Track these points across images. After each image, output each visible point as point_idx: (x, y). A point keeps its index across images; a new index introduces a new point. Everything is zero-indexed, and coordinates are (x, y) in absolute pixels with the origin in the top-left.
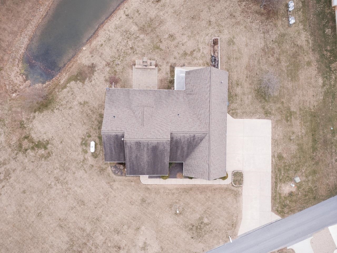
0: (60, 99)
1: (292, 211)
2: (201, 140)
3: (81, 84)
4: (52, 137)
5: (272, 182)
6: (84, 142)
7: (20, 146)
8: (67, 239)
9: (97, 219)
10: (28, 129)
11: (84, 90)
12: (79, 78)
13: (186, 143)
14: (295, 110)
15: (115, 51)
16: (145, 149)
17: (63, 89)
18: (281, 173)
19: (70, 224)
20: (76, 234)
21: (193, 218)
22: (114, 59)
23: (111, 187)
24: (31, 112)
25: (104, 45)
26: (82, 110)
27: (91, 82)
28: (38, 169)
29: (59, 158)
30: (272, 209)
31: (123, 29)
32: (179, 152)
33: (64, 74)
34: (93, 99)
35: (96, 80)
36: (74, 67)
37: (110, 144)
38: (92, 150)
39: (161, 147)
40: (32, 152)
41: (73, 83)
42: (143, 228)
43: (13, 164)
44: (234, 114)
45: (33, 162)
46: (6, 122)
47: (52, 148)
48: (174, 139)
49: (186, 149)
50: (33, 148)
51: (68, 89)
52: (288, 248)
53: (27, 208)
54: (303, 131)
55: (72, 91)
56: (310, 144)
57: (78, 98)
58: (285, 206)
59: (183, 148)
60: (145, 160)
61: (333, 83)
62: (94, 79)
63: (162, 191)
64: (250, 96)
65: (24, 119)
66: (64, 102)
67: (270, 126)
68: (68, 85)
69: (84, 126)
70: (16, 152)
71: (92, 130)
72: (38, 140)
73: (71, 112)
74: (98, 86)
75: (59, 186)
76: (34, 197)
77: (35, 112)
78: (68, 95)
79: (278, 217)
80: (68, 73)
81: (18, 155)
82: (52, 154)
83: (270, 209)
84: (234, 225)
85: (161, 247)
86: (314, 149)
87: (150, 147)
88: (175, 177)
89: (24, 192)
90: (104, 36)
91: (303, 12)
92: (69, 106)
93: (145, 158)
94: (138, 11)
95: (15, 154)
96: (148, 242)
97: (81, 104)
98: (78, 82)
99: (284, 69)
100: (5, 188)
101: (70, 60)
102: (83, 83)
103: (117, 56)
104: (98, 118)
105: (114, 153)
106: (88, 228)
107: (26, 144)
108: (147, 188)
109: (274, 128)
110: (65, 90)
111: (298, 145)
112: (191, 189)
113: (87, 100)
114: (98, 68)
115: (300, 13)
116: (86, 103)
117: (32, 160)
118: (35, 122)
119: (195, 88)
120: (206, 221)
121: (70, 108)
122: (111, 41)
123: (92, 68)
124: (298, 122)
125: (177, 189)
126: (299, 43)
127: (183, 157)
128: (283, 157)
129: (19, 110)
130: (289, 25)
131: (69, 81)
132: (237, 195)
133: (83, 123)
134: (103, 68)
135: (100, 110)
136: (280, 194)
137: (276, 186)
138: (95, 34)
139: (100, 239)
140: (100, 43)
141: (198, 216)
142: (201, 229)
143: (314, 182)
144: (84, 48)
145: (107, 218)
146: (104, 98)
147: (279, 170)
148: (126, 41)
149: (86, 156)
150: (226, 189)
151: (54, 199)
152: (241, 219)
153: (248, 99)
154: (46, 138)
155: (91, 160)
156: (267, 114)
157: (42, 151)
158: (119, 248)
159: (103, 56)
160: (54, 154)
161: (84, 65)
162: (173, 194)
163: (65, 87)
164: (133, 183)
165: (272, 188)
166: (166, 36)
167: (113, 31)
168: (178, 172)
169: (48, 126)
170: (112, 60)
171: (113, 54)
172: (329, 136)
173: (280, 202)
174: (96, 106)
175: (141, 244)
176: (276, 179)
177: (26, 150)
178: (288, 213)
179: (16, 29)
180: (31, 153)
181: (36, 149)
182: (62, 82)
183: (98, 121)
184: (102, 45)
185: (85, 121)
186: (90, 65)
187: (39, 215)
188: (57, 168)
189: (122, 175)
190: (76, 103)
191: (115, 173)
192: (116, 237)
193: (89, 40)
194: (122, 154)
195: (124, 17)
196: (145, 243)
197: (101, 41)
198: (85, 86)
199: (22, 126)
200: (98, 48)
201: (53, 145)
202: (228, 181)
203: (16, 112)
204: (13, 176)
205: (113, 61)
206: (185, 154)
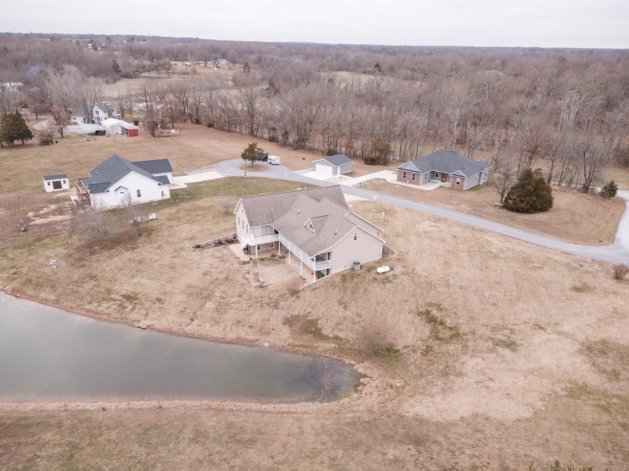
0: (358, 334)
3: (320, 322)
4: (409, 313)
6: (386, 281)
7: (452, 337)
10: (425, 343)
11: (325, 314)
12: (313, 329)
15: (251, 310)
17: (341, 339)
21: (380, 215)
22: (264, 305)
24: (401, 354)
25: (250, 325)
26: (353, 302)
27: (310, 313)
28: (457, 305)
29: (425, 294)
31: (215, 316)
33: (320, 349)
34: (330, 298)
35: (304, 308)
36: (301, 343)
40: (446, 321)
41: (324, 332)
42: (421, 230)
43: (481, 330)
45: (456, 314)
46: (441, 367)
47: (421, 306)
50: (442, 323)
51: (337, 333)
55: (336, 325)
57: (340, 314)
62: (304, 311)
65: (419, 355)
66: (357, 327)
68: (331, 335)
69: (368, 289)
70: (465, 337)
71: (367, 280)
72: (427, 325)
73: (364, 312)
74: (311, 301)
77: (398, 351)
78: (344, 328)
80: (316, 345)
81: (466, 332)
82: (427, 303)
90: (236, 331)
92: (358, 319)
94: (182, 312)
95: (468, 336)
96: (428, 226)
97: (345, 307)
98: (319, 326)
99: (204, 212)
100: (514, 322)
101: (295, 352)
102: (317, 320)
103: (259, 304)
104: (349, 281)
107: (445, 334)
110: (341, 335)
113: (336, 303)
114: (287, 314)
116: (340, 303)
117: (455, 316)
118: (409, 342)
119: (265, 213)
120: (375, 211)
121: (359, 315)
122: (240, 319)
123: (289, 322)
126: (174, 212)
129: (412, 367)
131: (323, 337)
133: (366, 292)
134: (283, 309)
135: (338, 284)
140: (249, 330)
142: (385, 211)
144: (266, 344)
146: (322, 289)
148: (233, 305)
154: (417, 319)
157: (435, 312)
158: (454, 236)
159: (267, 317)
160: (426, 301)
161: (291, 332)
163: (337, 338)
167: (223, 325)
169: (401, 325)
170: (267, 307)
171: (258, 308)
174: (337, 290)
177: (451, 328)
180: (449, 322)
181: (439, 320)
182: (333, 345)
183: (352, 279)
184: (251, 327)
185: (362, 291)
186: (288, 326)
188: (437, 291)
190: (348, 313)
192: (448, 239)
195: (196, 322)
197: (245, 331)
198: (320, 315)
199: (428, 351)
200: (257, 329)
201: (417, 308)
203: (419, 367)
205: (268, 304)
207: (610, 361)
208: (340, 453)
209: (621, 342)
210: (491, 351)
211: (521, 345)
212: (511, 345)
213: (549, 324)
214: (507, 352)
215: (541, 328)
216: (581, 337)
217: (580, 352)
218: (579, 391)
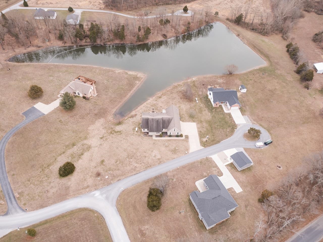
1: (208, 146)
2: (172, 120)
3: (132, 118)
4: (122, 130)
5: (199, 138)
6: (134, 129)
7: (111, 133)
8: (127, 154)
9: (138, 149)
10: (114, 129)
13: (167, 121)
14: (203, 120)
15: (143, 111)
16: (155, 121)
18: (202, 136)
19: (128, 150)
20: (130, 153)
21: (173, 148)
23: (143, 140)
26: (132, 123)
28: (117, 137)
29: (125, 134)
30: (201, 145)
31: (145, 106)
32: (165, 125)
33: (126, 117)
36: (130, 115)
37: (144, 122)
38: (137, 130)
39: (159, 121)
40: (115, 134)
42: (154, 151)
43: (108, 137)
44: (183, 121)
45: (115, 136)
48: (163, 120)
49: (167, 123)
52: (209, 157)
53: (113, 147)
54: (207, 125)
55: (129, 120)
56: (210, 129)
57: (131, 121)
58: (205, 145)
59: (166, 123)
60: (155, 126)
61: (214, 114)
63: (160, 141)
64: (187, 117)
66: (126, 123)
67: (196, 124)
72: (117, 131)
75: (125, 140)
76: (116, 144)
77: (116, 125)
79: (203, 148)
81: (110, 135)
82: (122, 133)
83: (200, 145)
84: (187, 150)
85: (161, 157)
86: (212, 130)
87: (156, 120)
88: (165, 137)
89: (112, 143)
90: (139, 108)
91: (201, 100)
92: (128, 123)
93: (155, 125)
94: (150, 103)
96: (156, 155)
99: (197, 111)
101: (128, 114)
105: (145, 125)
106: (134, 151)
107: (113, 132)
108: (155, 140)
109: (197, 125)
110: (127, 120)
111: (206, 128)
112: (171, 140)
114: (138, 115)
115: (200, 100)
120: (177, 148)
122: (142, 109)
124: (205, 123)
125: (166, 140)
126: (201, 106)
127: (166, 127)
128: (201, 132)
130: (197, 103)
131: (128, 118)
132: (187, 142)
133: (133, 125)
136: (203, 141)
137: (201, 139)
138: (137, 108)
139: (138, 154)
141: (174, 147)
142: (175, 151)
143: (214, 138)
144: (133, 111)
145: (141, 148)
147: (201, 135)
148: (147, 109)
149: (134, 132)
150: (183, 140)
151: (123, 144)
152: (190, 148)
153: (187, 118)
154: (120, 130)
155: (136, 133)
156: (194, 121)
157: (119, 133)
158: (146, 157)
161: (133, 114)
162: (164, 141)
164: (150, 139)
165: (200, 140)
166: (159, 107)
167: (143, 107)
168: (166, 135)
169: (121, 128)
172: (216, 126)
173: (203, 143)
175: (154, 156)
176: (200, 137)
178: (207, 147)
179: (113, 107)
181: (117, 133)
186: (135, 114)
187: (117, 148)
188: (124, 136)
189: (146, 136)
191: (144, 136)
192: (145, 154)
193: (135, 110)
194: (147, 126)
195: (146, 104)
196: (155, 155)
198: (134, 118)
199: (112, 128)
200: (138, 111)
202: (184, 138)
203: (110, 126)
204: (108, 139)
206: (167, 125)
207: (85, 147)
208: (101, 107)
209: (86, 153)
210: (103, 135)
211: (100, 139)
212: (101, 138)
213: (100, 146)
214: (101, 136)
215: (100, 145)
216: (93, 148)
217: (91, 145)
218: (86, 138)
